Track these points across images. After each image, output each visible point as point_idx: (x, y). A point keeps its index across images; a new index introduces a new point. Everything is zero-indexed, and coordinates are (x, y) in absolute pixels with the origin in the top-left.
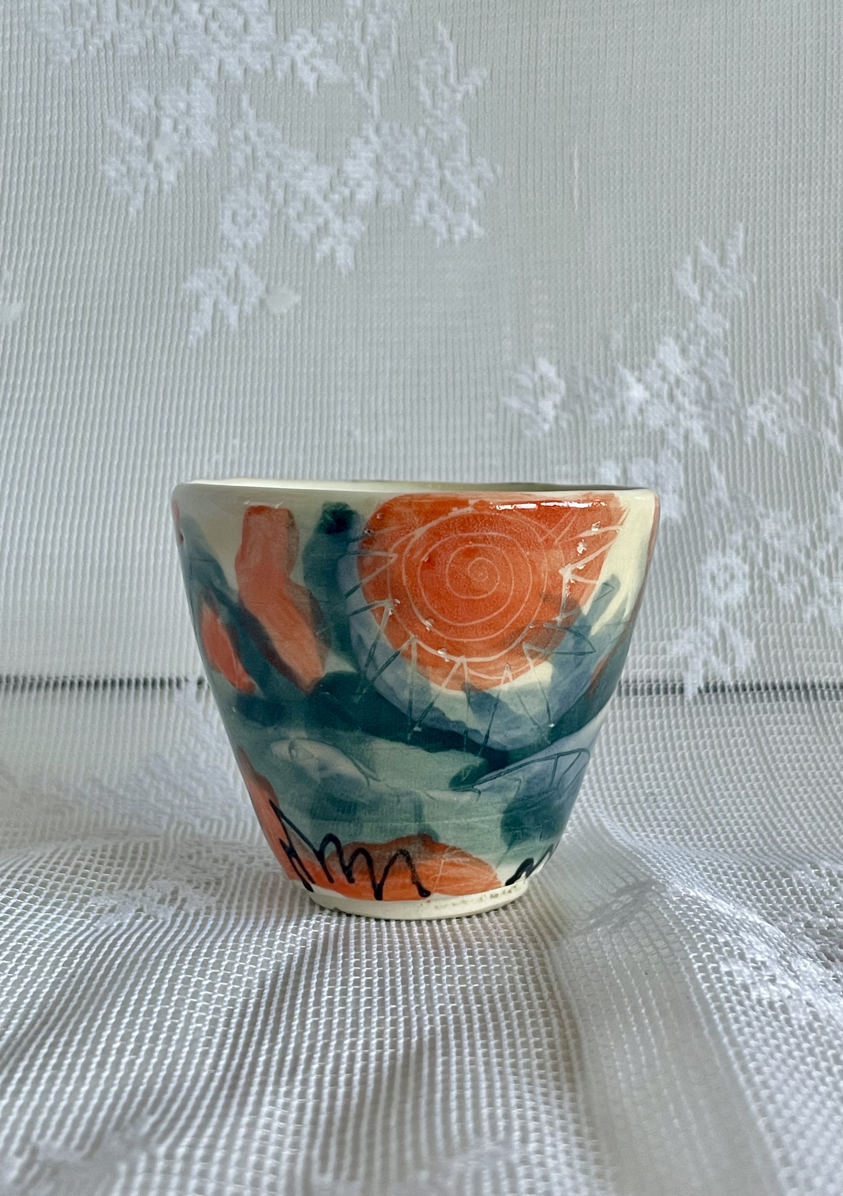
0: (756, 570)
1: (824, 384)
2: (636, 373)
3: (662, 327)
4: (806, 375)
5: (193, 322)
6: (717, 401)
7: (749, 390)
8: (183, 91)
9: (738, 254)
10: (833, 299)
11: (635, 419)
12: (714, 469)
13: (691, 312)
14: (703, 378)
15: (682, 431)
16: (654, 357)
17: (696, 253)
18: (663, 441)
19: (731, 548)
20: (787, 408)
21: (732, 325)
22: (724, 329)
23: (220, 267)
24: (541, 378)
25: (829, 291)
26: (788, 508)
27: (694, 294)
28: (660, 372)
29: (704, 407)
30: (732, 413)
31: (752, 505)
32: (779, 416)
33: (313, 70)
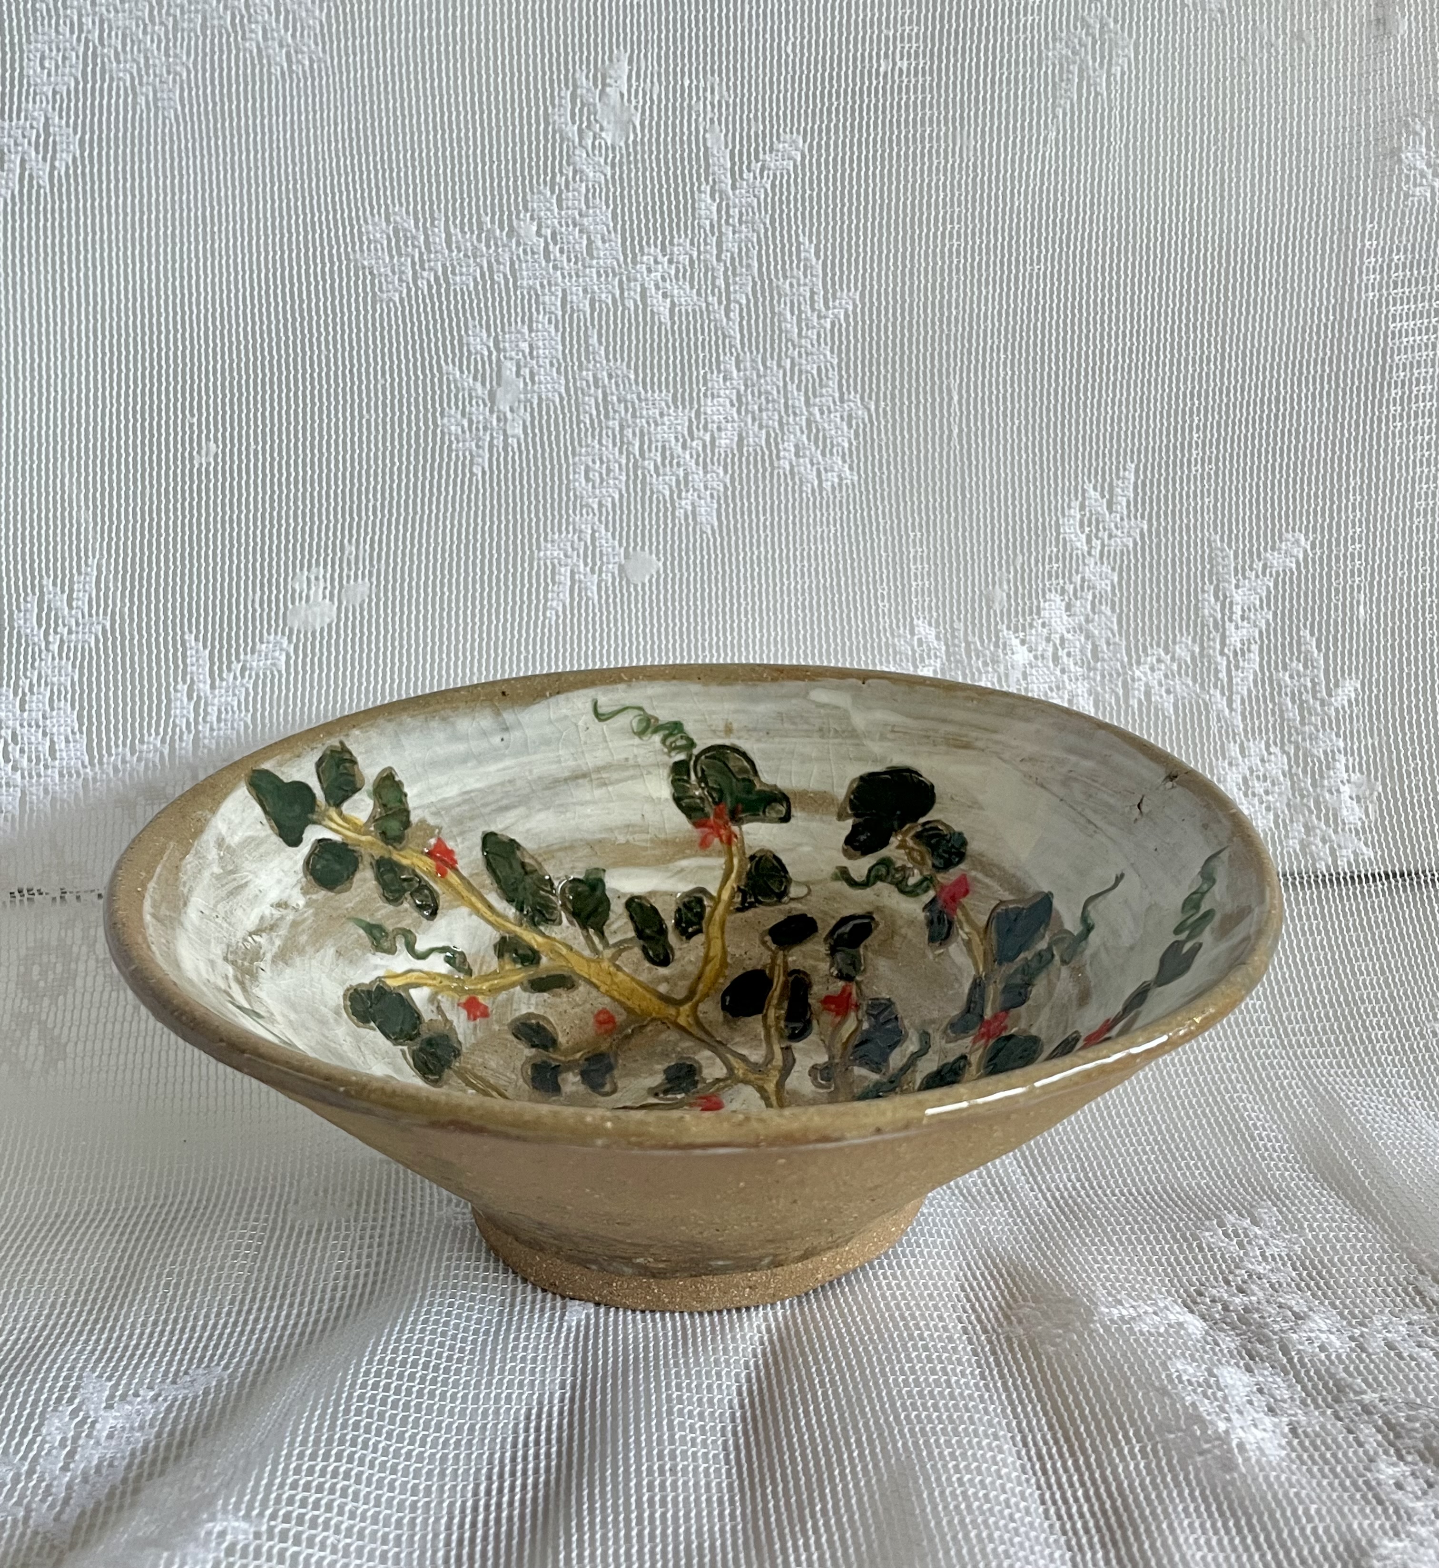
1: (1214, 640)
2: (1020, 635)
3: (1046, 584)
4: (1196, 633)
7: (1136, 647)
9: (1127, 498)
13: (1077, 564)
14: (1089, 636)
16: (1038, 615)
17: (1083, 497)
21: (1120, 577)
22: (1112, 582)
23: (574, 530)
24: (920, 642)
27: (1081, 543)
28: (1044, 632)
33: (665, 295)
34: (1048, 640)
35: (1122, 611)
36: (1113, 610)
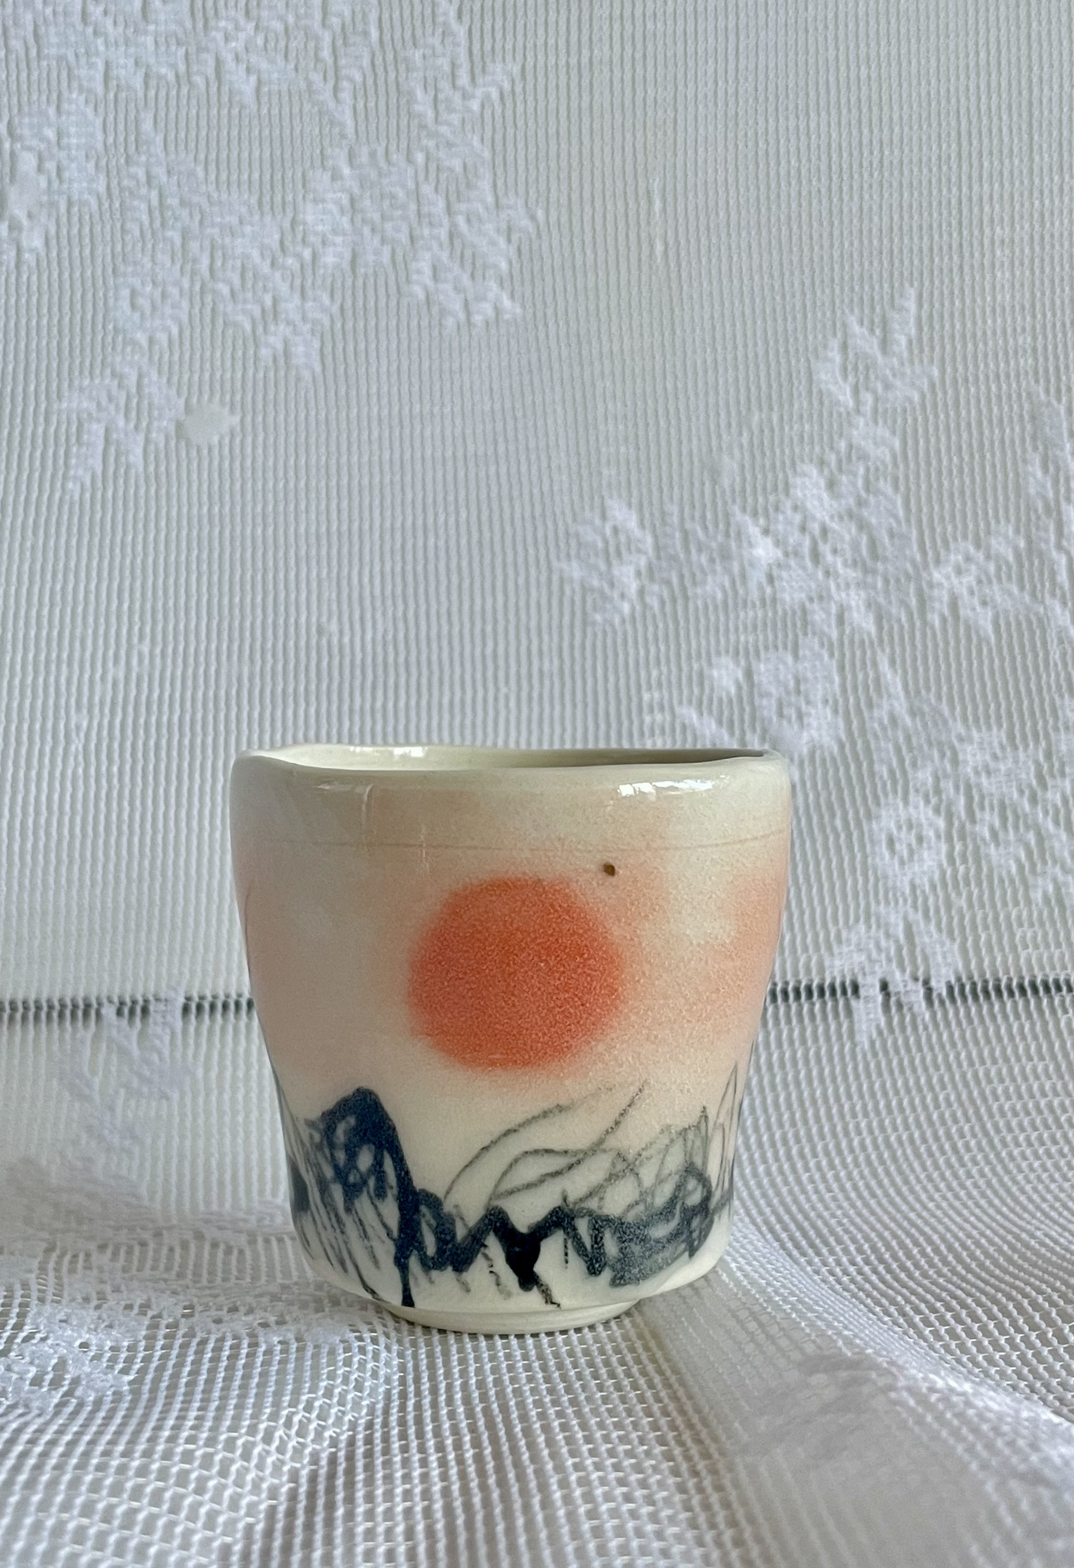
0: (956, 823)
1: (1046, 530)
2: (762, 521)
3: (797, 450)
4: (1018, 520)
5: (73, 461)
6: (885, 560)
7: (933, 540)
8: (52, 111)
9: (908, 336)
10: (1054, 402)
11: (763, 592)
12: (884, 666)
13: (841, 425)
14: (863, 525)
15: (834, 610)
16: (787, 494)
17: (845, 334)
18: (805, 623)
19: (917, 791)
20: (992, 568)
21: (904, 443)
22: (892, 449)
23: (113, 374)
24: (616, 530)
25: (1047, 391)
26: (1000, 726)
27: (846, 397)
28: (798, 518)
29: (866, 571)
30: (908, 578)
31: (945, 722)
32: (980, 582)
33: (248, 70)
34: (803, 529)
35: (908, 489)
36: (896, 488)
